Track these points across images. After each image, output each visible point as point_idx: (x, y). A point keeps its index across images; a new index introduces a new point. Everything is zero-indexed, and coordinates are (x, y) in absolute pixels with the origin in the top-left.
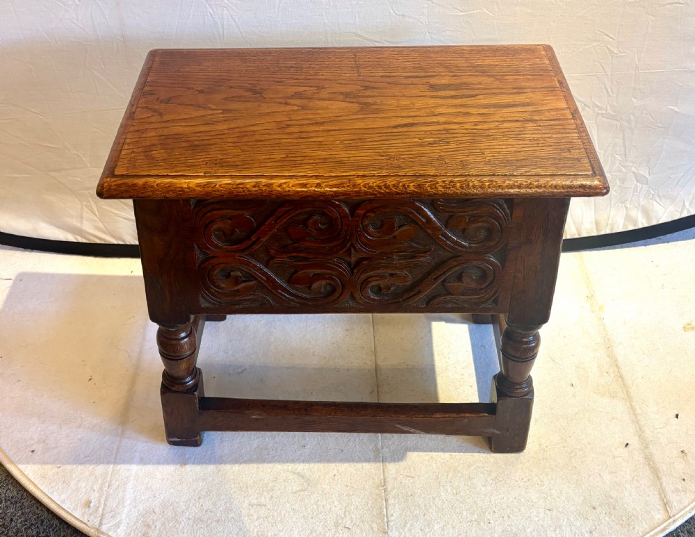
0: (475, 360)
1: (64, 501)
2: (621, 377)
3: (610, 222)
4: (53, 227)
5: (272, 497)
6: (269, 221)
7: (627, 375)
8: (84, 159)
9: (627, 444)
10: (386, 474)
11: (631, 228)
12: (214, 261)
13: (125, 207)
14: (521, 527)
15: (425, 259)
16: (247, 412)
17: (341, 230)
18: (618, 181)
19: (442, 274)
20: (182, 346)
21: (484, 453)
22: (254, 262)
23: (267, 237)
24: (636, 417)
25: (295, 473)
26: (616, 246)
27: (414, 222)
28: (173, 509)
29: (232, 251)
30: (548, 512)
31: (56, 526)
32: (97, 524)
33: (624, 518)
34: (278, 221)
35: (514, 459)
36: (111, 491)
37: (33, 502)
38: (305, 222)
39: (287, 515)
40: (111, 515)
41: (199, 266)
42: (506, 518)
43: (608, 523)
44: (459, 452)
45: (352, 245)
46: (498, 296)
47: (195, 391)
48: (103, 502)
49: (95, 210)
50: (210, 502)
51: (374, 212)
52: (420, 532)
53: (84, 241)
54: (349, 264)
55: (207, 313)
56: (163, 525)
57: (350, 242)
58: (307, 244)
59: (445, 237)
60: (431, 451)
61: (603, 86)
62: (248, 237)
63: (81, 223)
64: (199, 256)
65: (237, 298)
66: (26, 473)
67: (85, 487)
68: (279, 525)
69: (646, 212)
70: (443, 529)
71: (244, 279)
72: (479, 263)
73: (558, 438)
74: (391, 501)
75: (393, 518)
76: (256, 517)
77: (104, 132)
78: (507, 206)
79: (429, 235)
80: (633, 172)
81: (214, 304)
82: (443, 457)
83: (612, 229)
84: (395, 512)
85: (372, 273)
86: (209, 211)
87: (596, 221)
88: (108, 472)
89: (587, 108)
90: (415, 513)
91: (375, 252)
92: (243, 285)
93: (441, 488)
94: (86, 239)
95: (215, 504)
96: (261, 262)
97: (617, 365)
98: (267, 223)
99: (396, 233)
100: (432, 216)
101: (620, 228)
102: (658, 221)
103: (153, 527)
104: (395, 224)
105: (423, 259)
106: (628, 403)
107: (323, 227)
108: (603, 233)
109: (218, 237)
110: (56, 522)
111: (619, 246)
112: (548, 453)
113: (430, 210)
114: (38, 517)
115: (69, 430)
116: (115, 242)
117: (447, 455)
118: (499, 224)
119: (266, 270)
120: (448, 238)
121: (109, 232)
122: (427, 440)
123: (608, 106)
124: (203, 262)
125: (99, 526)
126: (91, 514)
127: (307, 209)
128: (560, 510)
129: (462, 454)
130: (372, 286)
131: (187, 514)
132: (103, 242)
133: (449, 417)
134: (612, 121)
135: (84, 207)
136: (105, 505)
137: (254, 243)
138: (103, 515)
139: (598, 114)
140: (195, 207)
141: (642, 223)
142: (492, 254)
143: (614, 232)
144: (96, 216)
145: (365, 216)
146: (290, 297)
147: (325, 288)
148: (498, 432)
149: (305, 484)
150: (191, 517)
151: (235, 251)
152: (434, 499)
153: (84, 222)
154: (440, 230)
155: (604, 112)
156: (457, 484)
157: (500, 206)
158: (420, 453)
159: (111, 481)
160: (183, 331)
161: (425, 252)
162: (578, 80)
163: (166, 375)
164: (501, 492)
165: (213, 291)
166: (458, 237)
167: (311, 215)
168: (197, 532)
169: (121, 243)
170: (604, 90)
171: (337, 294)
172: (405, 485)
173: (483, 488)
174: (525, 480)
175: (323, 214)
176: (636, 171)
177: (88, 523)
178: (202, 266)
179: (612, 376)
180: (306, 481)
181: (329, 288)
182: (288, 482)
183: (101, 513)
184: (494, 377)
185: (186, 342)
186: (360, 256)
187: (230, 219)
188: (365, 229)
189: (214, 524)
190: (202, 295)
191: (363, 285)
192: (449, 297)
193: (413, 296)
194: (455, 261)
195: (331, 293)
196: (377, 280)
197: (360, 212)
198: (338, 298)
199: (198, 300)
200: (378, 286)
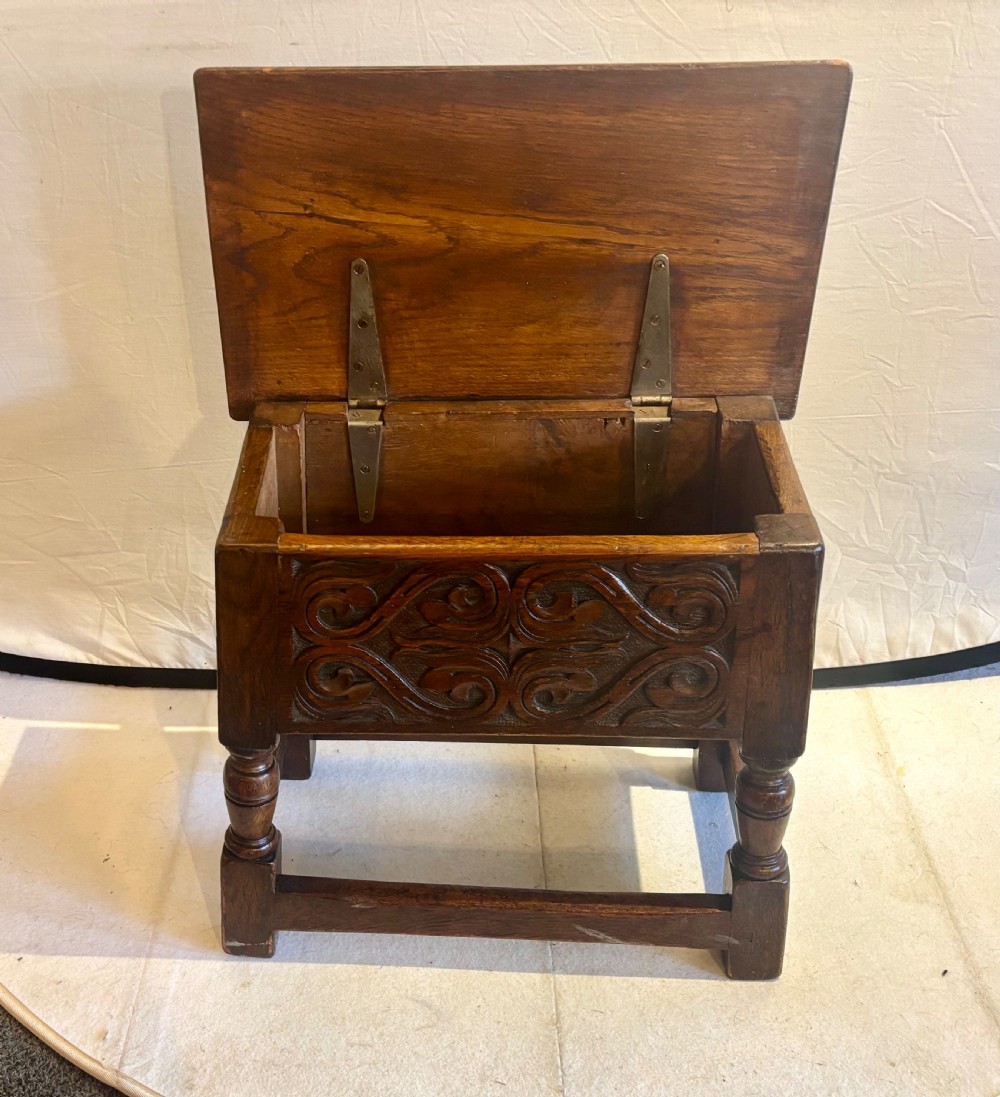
0: (700, 845)
1: (66, 1031)
2: (935, 873)
3: (910, 640)
4: (57, 642)
5: (382, 1034)
6: (397, 593)
7: (943, 871)
8: (114, 539)
9: (945, 972)
10: (560, 1008)
11: (944, 650)
12: (317, 652)
13: (167, 610)
14: (774, 1087)
15: (617, 651)
16: (346, 898)
17: (496, 606)
18: (918, 576)
19: (641, 675)
20: (260, 785)
21: (716, 979)
22: (370, 654)
23: (392, 617)
24: (960, 933)
25: (417, 1001)
26: (924, 679)
27: (601, 596)
28: (231, 1046)
29: (342, 638)
30: (818, 1067)
31: (54, 1067)
32: (116, 1065)
33: (941, 1081)
34: (410, 593)
35: (763, 989)
36: (138, 1019)
37: (20, 1031)
38: (446, 598)
39: (405, 1062)
40: (137, 1052)
41: (297, 659)
42: (750, 1074)
43: (916, 1087)
44: (676, 977)
45: (512, 630)
46: (725, 712)
47: (272, 861)
48: (124, 1033)
49: (122, 614)
50: (288, 1038)
51: (543, 582)
52: (615, 1092)
53: (101, 662)
54: (507, 659)
55: (301, 730)
56: (215, 1068)
57: (508, 626)
58: (448, 627)
59: (643, 619)
60: (631, 975)
61: (883, 433)
62: (367, 617)
63: (100, 634)
64: (297, 644)
65: (345, 709)
66: (10, 989)
67: (98, 1012)
68: (394, 1075)
69: (968, 627)
70: (650, 1088)
71: (355, 680)
72: (695, 658)
73: (834, 960)
74: (568, 1047)
75: (571, 1071)
76: (357, 1063)
77: (148, 500)
78: (732, 574)
79: (621, 614)
80: (941, 562)
81: (310, 716)
82: (650, 984)
83: (914, 652)
84: (575, 1062)
85: (538, 672)
86: (317, 580)
87: (887, 638)
88: (133, 992)
89: (860, 465)
90: (606, 1064)
91: (543, 640)
92: (353, 689)
93: (649, 1028)
94: (104, 659)
95: (294, 1041)
96: (381, 655)
97: (927, 855)
98: (394, 596)
99: (574, 612)
100: (625, 588)
101: (927, 650)
102: (987, 639)
103: (201, 1071)
104: (573, 599)
105: (612, 652)
106: (947, 912)
107: (471, 603)
108: (900, 658)
109: (324, 618)
110: (53, 1062)
111: (928, 678)
112: (818, 982)
113: (623, 580)
114: (26, 1054)
115: (74, 931)
116: (147, 664)
117: (657, 982)
118: (722, 600)
119: (387, 666)
120: (648, 620)
121: (141, 650)
122: (624, 959)
123: (893, 463)
124: (302, 653)
125: (120, 1067)
126: (107, 1050)
127: (450, 577)
128: (838, 1065)
129: (680, 980)
130: (539, 692)
131: (253, 1054)
132: (129, 665)
133: (656, 914)
134: (901, 485)
135: (107, 611)
136: (128, 1037)
137: (375, 625)
138: (124, 1053)
139: (879, 474)
140: (297, 575)
141: (962, 642)
142: (713, 646)
143: (918, 656)
144: (123, 625)
145: (529, 586)
146: (420, 708)
147: (471, 695)
148: (737, 942)
149: (434, 1018)
150: (258, 1058)
151: (346, 638)
152: (636, 1045)
153: (105, 633)
154: (637, 608)
155: (887, 470)
156: (672, 1023)
157: (722, 574)
158: (614, 978)
159: (137, 1004)
160: (262, 762)
161: (617, 641)
162: (844, 423)
163: (231, 835)
164: (742, 1036)
165: (311, 697)
166: (663, 620)
167: (455, 585)
168: (267, 1081)
169: (156, 666)
170: (885, 439)
171: (488, 703)
172: (591, 1024)
173: (714, 1031)
174: (780, 1020)
175: (473, 584)
176: (944, 561)
177: (103, 1062)
178: (300, 659)
179: (920, 870)
180: (436, 1014)
181: (477, 695)
182: (407, 1014)
183: (122, 1049)
184: (728, 852)
185: (266, 779)
186: (520, 646)
187: (343, 591)
188: (530, 606)
189: (294, 1069)
190: (296, 703)
191: (527, 691)
192: (652, 711)
193: (599, 708)
194: (660, 655)
195: (479, 702)
196: (546, 683)
197: (523, 580)
198: (488, 710)
199: (289, 711)
200: (548, 692)
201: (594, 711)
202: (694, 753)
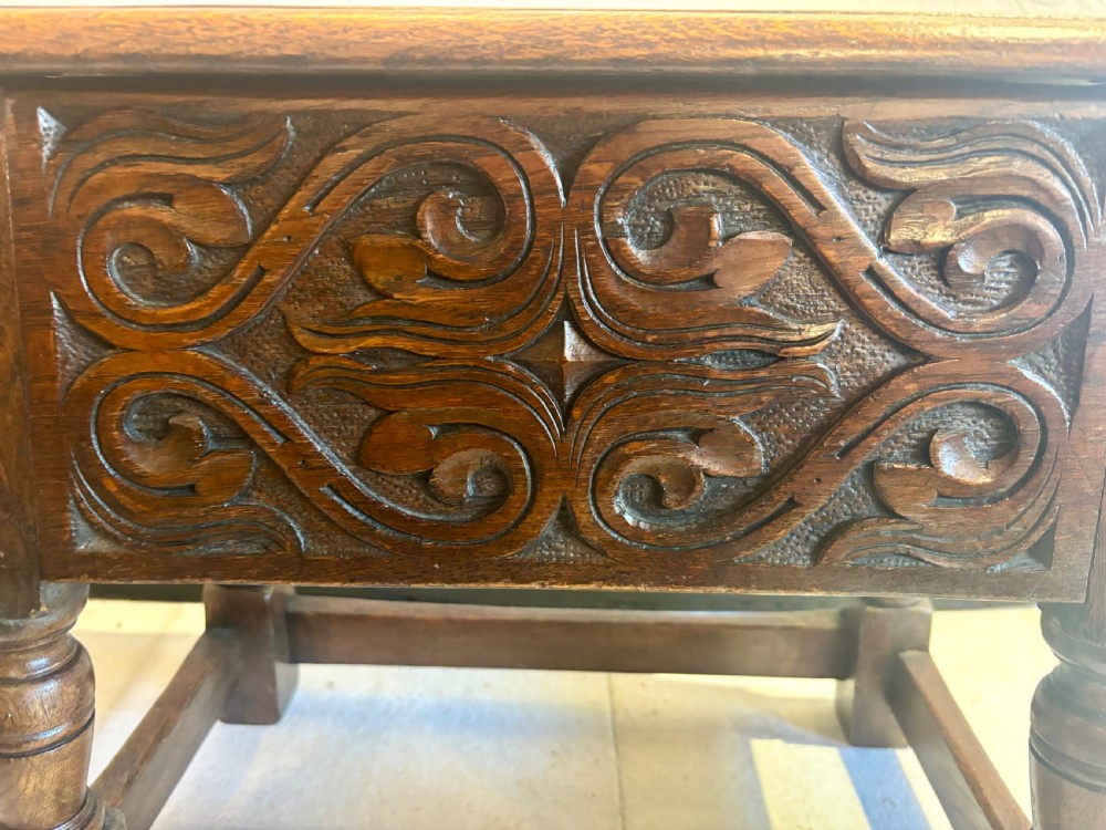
6: (292, 201)
15: (812, 371)
17: (533, 244)
19: (868, 433)
23: (286, 276)
27: (780, 217)
29: (173, 327)
34: (323, 205)
38: (411, 219)
41: (71, 386)
45: (570, 310)
46: (1052, 531)
51: (641, 174)
54: (558, 389)
55: (93, 574)
57: (560, 296)
58: (419, 300)
59: (876, 281)
62: (227, 273)
64: (67, 347)
72: (993, 389)
81: (114, 539)
85: (632, 423)
86: (102, 166)
92: (206, 467)
96: (267, 379)
98: (286, 212)
99: (715, 262)
104: (714, 228)
109: (132, 278)
118: (1063, 230)
119: (283, 406)
120: (888, 284)
124: (82, 370)
130: (631, 479)
142: (1035, 357)
145: (611, 185)
147: (478, 487)
151: (182, 328)
154: (863, 251)
165: (113, 489)
171: (516, 505)
178: (78, 386)
181: (491, 485)
186: (588, 355)
188: (613, 243)
190: (78, 501)
191: (603, 474)
192: (887, 529)
193: (768, 521)
194: (916, 379)
195: (497, 502)
196: (648, 453)
197: (593, 168)
198: (516, 525)
199: (62, 525)
200: (650, 477)
201: (758, 527)
202: (839, 689)
